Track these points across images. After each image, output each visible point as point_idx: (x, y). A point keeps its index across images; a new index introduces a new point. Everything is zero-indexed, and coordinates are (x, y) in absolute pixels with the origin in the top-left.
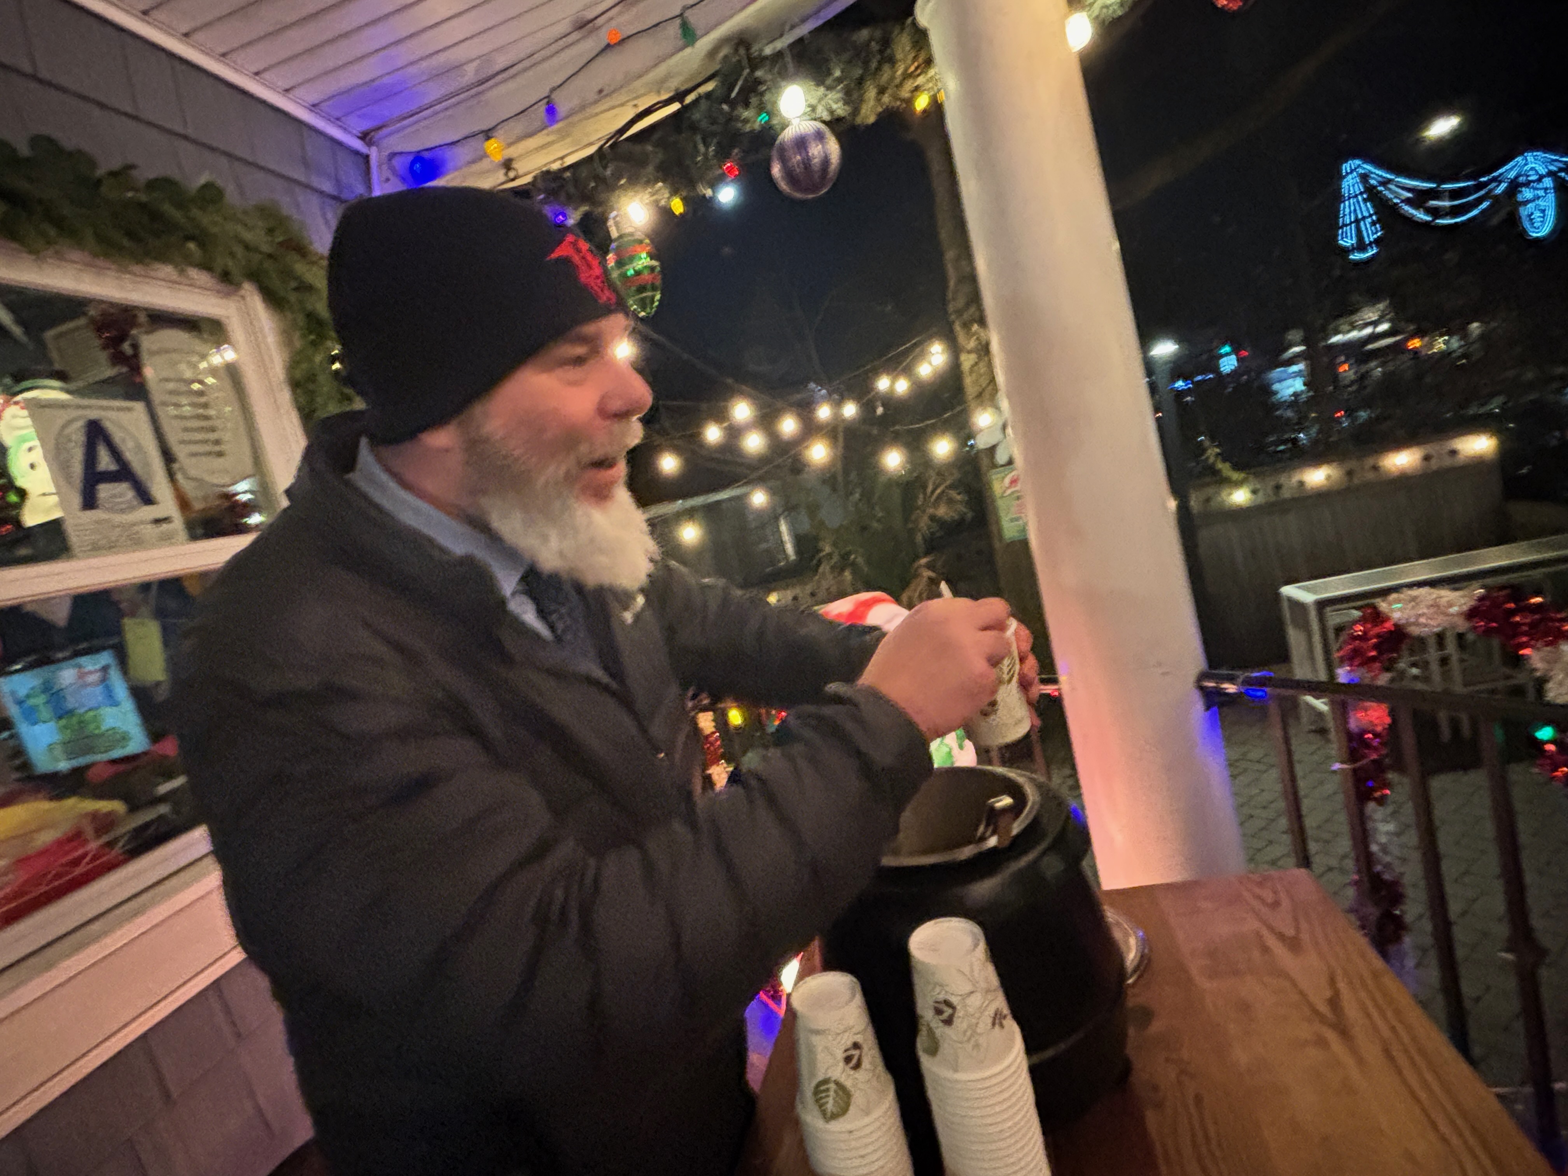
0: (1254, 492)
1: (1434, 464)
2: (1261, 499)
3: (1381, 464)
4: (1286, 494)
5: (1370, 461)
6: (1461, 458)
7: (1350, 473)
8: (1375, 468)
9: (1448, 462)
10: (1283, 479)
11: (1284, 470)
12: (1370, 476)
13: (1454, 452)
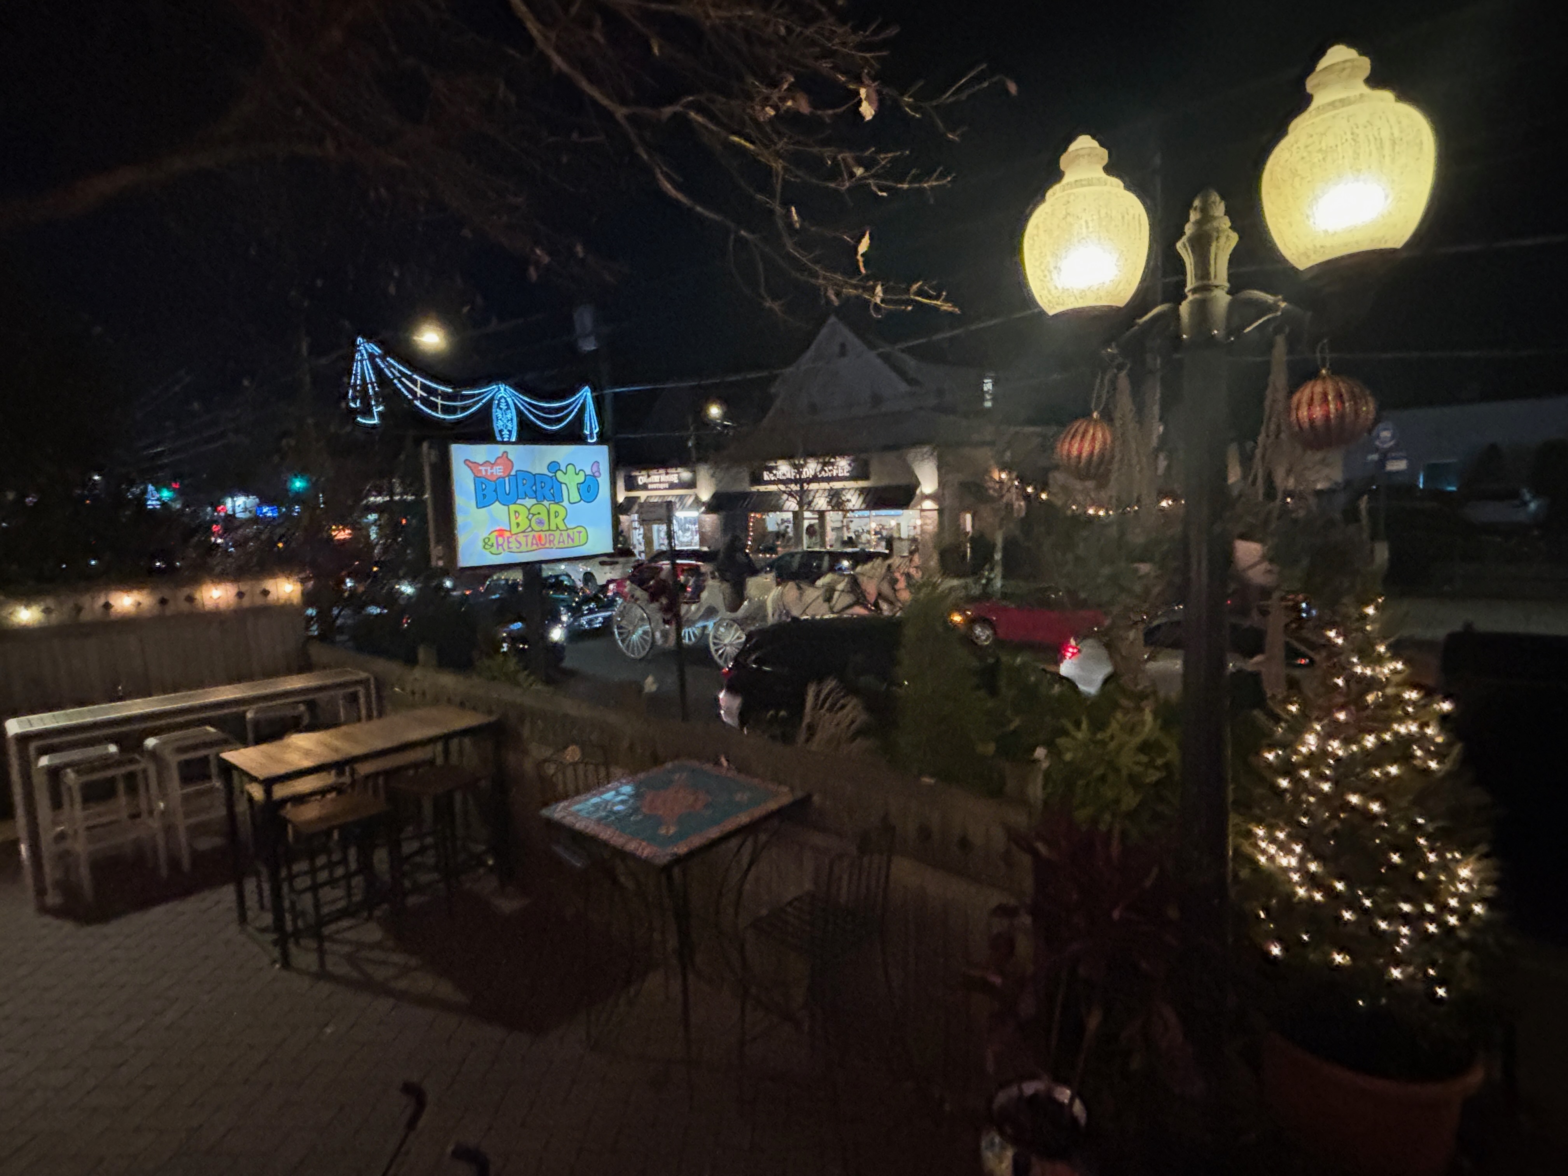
0: (47, 611)
1: (246, 602)
2: (55, 618)
3: (198, 596)
4: (86, 616)
5: (186, 591)
6: (272, 597)
7: (163, 602)
8: (190, 599)
9: (259, 601)
10: (86, 601)
11: (88, 590)
12: (184, 606)
13: (266, 593)
